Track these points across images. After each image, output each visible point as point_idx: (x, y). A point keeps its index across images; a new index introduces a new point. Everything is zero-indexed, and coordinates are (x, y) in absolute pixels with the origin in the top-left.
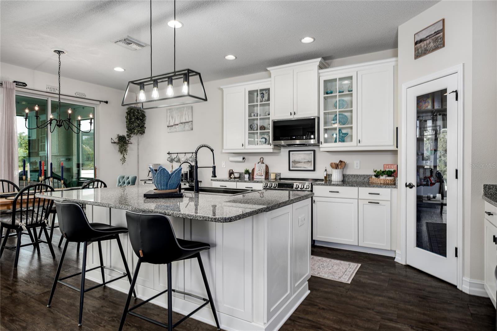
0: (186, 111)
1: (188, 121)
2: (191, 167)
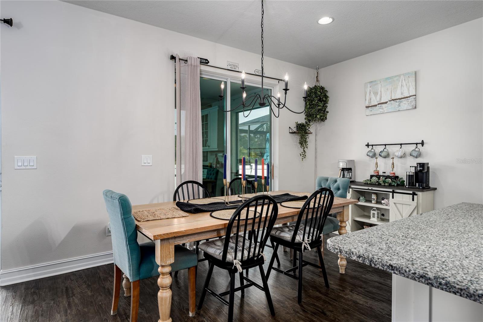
0: (404, 81)
1: (409, 96)
2: (422, 165)
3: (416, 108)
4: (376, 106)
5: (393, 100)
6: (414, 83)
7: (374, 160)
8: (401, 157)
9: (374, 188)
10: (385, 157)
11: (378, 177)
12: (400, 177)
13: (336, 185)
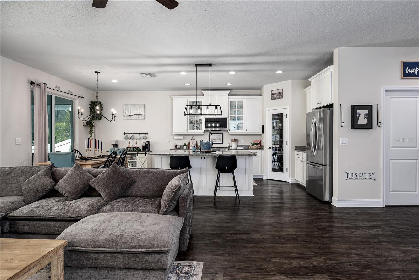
0: (140, 107)
1: (142, 114)
2: (148, 142)
3: (145, 119)
4: (128, 116)
5: (136, 114)
6: (144, 109)
7: (128, 140)
8: (139, 139)
9: (130, 153)
10: (133, 139)
11: (130, 148)
12: (139, 147)
13: (119, 151)
